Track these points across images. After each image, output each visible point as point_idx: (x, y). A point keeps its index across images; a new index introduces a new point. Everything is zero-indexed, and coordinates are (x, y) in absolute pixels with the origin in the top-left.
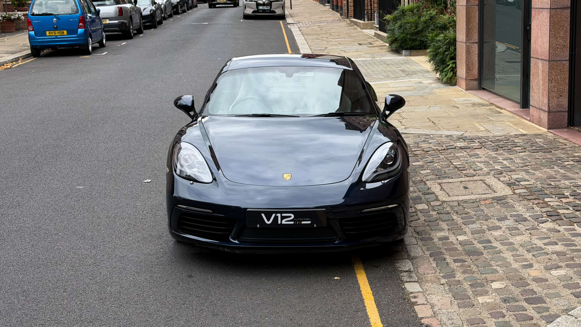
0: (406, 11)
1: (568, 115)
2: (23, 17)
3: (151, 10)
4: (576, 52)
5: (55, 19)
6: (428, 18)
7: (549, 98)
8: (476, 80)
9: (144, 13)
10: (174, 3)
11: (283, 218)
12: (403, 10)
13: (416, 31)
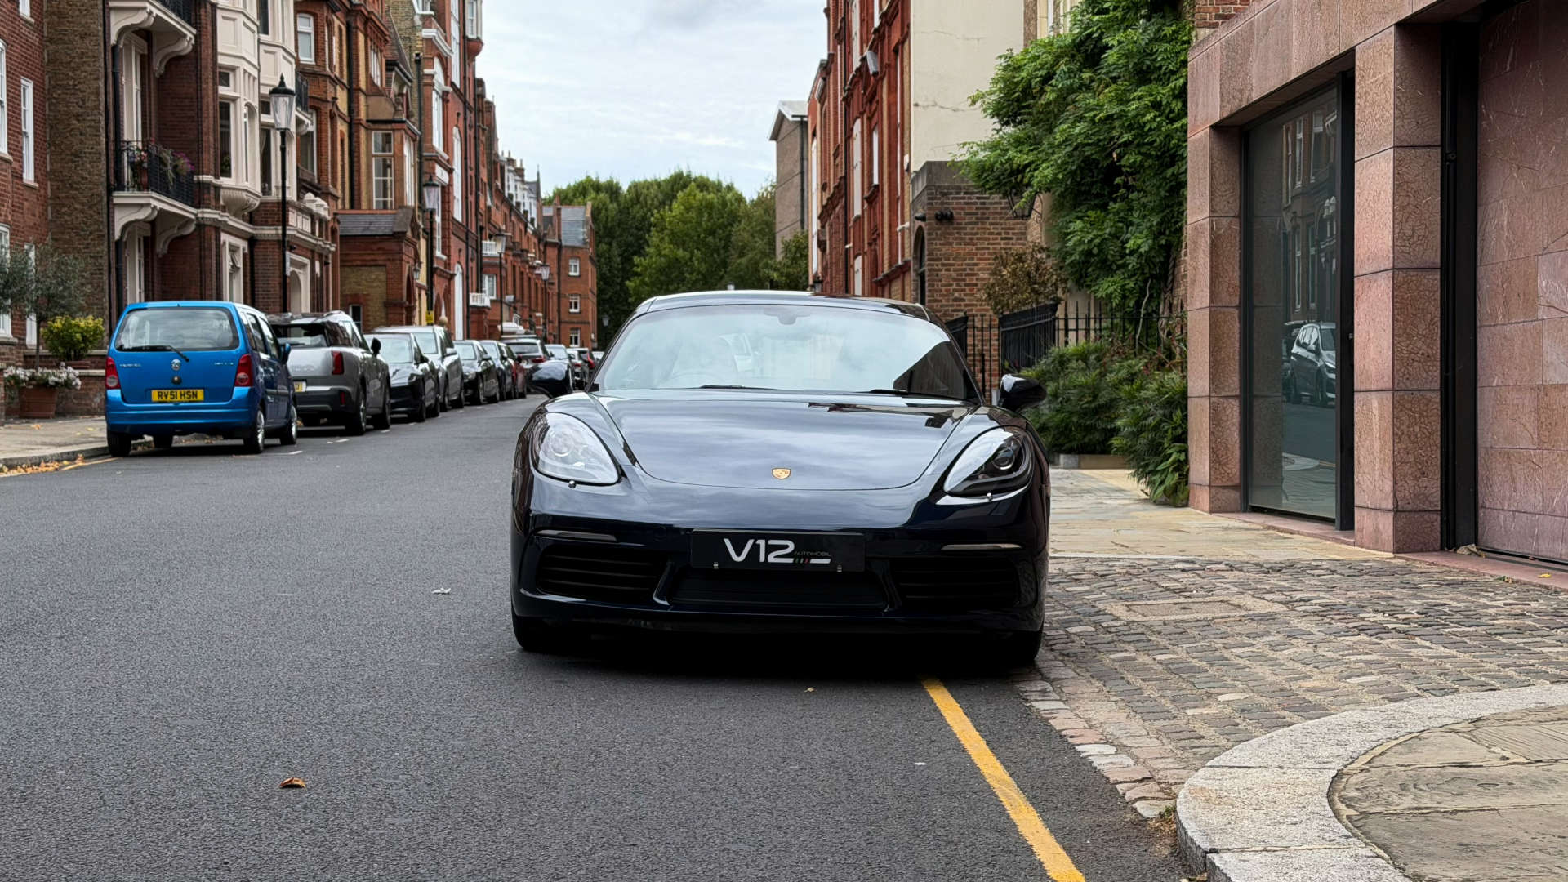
0: (1069, 360)
1: (1441, 520)
2: (79, 382)
3: (412, 376)
4: (1457, 371)
5: (176, 361)
6: (1125, 376)
7: (1394, 478)
8: (1234, 487)
9: (396, 382)
10: (467, 376)
11: (770, 549)
12: (1062, 356)
13: (1093, 405)
